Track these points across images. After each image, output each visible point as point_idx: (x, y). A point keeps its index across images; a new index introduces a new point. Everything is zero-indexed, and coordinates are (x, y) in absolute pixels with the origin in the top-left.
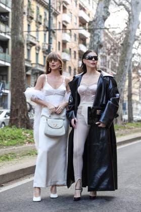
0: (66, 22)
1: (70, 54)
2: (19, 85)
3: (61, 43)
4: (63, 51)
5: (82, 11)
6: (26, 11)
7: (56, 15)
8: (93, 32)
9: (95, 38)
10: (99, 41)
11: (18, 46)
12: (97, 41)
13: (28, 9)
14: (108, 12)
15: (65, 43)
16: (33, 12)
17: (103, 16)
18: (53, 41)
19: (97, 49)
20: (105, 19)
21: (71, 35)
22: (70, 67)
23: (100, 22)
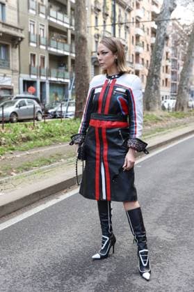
0: (139, 18)
1: (143, 46)
2: (82, 80)
3: (135, 37)
4: (136, 45)
5: (154, 6)
6: (102, 9)
7: (129, 11)
8: (160, 24)
9: (161, 30)
10: (165, 34)
11: (81, 41)
12: (163, 33)
13: (104, 7)
14: (174, 4)
15: (138, 37)
16: (108, 9)
17: (170, 8)
18: (128, 35)
19: (163, 41)
20: (171, 11)
21: (143, 30)
22: (143, 59)
23: (166, 15)
